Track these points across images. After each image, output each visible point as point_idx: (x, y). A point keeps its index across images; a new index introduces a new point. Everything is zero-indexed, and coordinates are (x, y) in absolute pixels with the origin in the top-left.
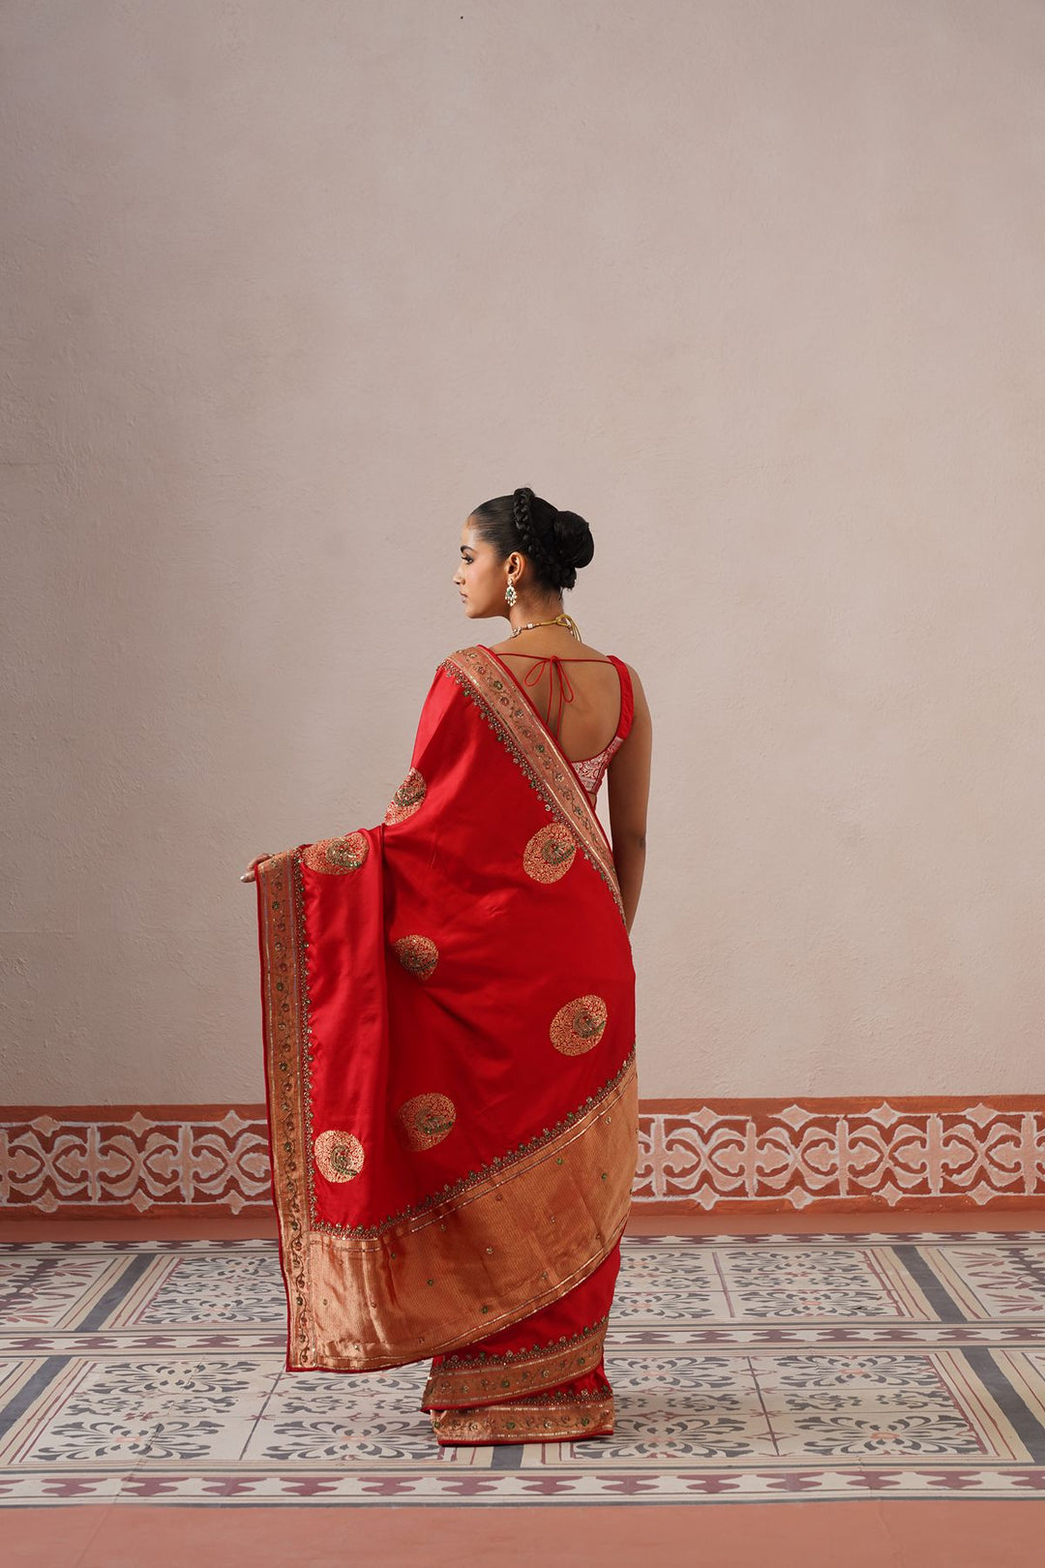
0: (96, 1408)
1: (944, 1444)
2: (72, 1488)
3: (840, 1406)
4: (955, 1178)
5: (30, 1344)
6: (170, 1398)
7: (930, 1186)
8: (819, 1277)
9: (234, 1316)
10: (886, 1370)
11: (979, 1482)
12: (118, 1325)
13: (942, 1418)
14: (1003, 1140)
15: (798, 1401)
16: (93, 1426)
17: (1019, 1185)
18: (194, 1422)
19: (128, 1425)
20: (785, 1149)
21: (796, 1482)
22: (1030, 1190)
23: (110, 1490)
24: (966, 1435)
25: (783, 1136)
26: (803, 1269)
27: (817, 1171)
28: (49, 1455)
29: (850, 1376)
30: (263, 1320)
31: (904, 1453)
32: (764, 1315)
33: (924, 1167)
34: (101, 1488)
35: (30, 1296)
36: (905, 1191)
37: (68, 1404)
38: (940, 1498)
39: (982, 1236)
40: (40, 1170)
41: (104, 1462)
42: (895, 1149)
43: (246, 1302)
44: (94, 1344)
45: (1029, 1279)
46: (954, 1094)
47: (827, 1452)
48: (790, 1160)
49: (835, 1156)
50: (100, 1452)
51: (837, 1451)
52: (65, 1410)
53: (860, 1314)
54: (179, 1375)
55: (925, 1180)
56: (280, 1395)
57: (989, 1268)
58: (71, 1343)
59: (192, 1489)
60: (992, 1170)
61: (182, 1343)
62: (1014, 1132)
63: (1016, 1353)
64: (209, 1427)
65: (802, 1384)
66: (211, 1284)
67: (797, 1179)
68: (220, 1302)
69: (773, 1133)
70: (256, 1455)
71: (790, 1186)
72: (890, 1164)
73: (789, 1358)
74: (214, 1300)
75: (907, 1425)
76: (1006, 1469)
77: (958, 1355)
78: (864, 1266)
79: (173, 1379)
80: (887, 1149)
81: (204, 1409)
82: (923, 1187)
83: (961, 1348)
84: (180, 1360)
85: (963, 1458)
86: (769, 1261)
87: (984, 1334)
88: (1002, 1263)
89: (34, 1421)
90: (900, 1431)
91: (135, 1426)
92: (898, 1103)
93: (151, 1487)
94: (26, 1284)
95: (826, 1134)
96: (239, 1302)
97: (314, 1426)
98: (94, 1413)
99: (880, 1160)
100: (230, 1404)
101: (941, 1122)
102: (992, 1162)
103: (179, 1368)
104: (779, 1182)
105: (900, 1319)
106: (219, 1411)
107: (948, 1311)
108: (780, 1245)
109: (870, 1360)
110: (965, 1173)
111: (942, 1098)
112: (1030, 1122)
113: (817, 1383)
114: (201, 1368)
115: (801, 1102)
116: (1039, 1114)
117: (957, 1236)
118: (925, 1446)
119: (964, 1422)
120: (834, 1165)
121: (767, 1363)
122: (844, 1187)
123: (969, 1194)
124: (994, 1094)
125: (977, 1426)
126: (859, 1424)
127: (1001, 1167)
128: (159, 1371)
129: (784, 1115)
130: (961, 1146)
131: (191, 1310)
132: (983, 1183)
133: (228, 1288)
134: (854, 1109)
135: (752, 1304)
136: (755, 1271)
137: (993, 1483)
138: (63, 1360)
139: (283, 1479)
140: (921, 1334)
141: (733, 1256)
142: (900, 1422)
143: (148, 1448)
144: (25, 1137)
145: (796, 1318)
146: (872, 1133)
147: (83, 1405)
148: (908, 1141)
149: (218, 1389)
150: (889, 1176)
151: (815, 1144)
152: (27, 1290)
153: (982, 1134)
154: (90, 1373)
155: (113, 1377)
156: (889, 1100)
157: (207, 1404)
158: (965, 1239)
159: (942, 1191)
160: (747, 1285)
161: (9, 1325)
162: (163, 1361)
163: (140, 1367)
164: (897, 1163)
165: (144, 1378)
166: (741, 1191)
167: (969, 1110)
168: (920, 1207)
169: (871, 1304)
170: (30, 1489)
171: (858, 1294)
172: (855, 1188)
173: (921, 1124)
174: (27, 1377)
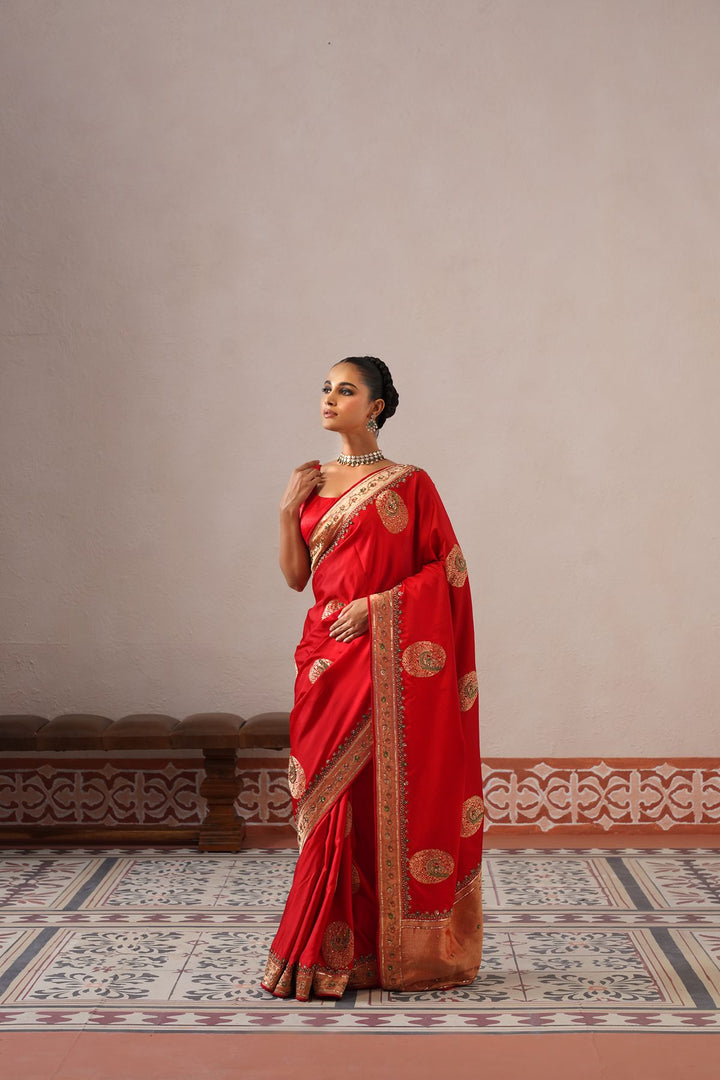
0: (73, 963)
1: (636, 994)
2: (56, 1018)
3: (568, 967)
4: (648, 812)
5: (32, 918)
6: (125, 957)
7: (632, 817)
8: (557, 878)
9: (168, 901)
10: (600, 943)
11: (659, 1021)
12: (92, 906)
13: (636, 976)
14: (680, 787)
15: (541, 963)
16: (72, 976)
17: (690, 817)
18: (139, 974)
19: (96, 975)
20: (536, 792)
21: (537, 1020)
22: (698, 820)
23: (81, 1019)
24: (650, 988)
25: (535, 784)
26: (546, 873)
27: (557, 807)
28: (41, 995)
29: (576, 947)
30: (188, 904)
31: (609, 1000)
32: (519, 904)
33: (628, 804)
34: (75, 1019)
35: (34, 886)
36: (615, 820)
37: (55, 961)
38: (633, 1032)
39: (666, 851)
40: (43, 801)
41: (78, 1001)
42: (609, 793)
43: (176, 892)
44: (75, 919)
45: (696, 881)
46: (648, 757)
47: (559, 999)
48: (539, 799)
49: (569, 797)
50: (76, 994)
51: (565, 998)
52: (54, 964)
53: (584, 904)
54: (131, 941)
55: (629, 814)
56: (197, 955)
57: (670, 873)
58: (60, 918)
59: (135, 1020)
60: (673, 808)
61: (133, 919)
62: (688, 782)
63: (686, 932)
64: (148, 977)
65: (543, 952)
66: (154, 878)
67: (544, 812)
68: (160, 891)
69: (528, 781)
70: (179, 997)
71: (539, 816)
72: (606, 802)
73: (535, 934)
74: (156, 890)
75: (612, 981)
76: (677, 1012)
77: (648, 933)
78: (587, 872)
79: (126, 944)
80: (603, 793)
81: (146, 965)
82: (627, 818)
83: (650, 928)
84: (131, 930)
85: (649, 1004)
86: (524, 867)
87: (666, 918)
88: (678, 870)
89: (33, 972)
90: (608, 985)
91: (100, 976)
92: (611, 762)
93: (109, 1018)
94: (32, 878)
95: (563, 782)
96: (172, 892)
97: (218, 977)
98: (73, 966)
99: (599, 799)
100: (163, 962)
101: (639, 775)
102: (673, 802)
103: (131, 936)
104: (531, 814)
105: (610, 908)
106: (156, 966)
107: (642, 902)
108: (531, 856)
109: (589, 936)
110: (655, 809)
111: (640, 759)
112: (698, 776)
113: (553, 952)
114: (145, 936)
115: (547, 761)
116: (704, 770)
117: (649, 851)
118: (624, 996)
119: (650, 979)
120: (568, 803)
121: (520, 937)
122: (575, 818)
123: (657, 823)
124: (675, 756)
125: (659, 982)
126: (581, 979)
127: (679, 805)
128: (117, 938)
129: (535, 770)
130: (652, 791)
131: (140, 897)
132: (667, 816)
133: (165, 882)
134: (581, 765)
135: (511, 897)
136: (515, 874)
137: (669, 1021)
138: (53, 930)
139: (196, 1014)
140: (623, 918)
141: (501, 863)
142: (608, 978)
143: (108, 991)
144: (34, 778)
145: (541, 906)
146: (594, 782)
147: (66, 961)
148: (617, 787)
149: (156, 951)
150: (604, 810)
151: (556, 788)
152: (32, 882)
153: (666, 783)
154: (71, 939)
155: (86, 942)
156: (605, 760)
157: (148, 961)
158: (654, 853)
159: (640, 821)
160: (509, 883)
161: (19, 906)
162: (119, 931)
163: (104, 935)
164: (610, 802)
165: (107, 943)
166: (506, 819)
167: (658, 767)
168: (625, 832)
169: (591, 897)
170: (28, 1019)
171: (583, 890)
172: (582, 818)
173: (626, 775)
174: (30, 941)
